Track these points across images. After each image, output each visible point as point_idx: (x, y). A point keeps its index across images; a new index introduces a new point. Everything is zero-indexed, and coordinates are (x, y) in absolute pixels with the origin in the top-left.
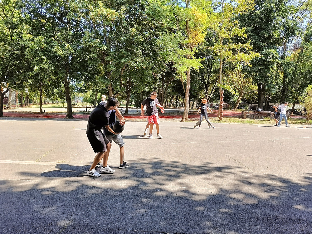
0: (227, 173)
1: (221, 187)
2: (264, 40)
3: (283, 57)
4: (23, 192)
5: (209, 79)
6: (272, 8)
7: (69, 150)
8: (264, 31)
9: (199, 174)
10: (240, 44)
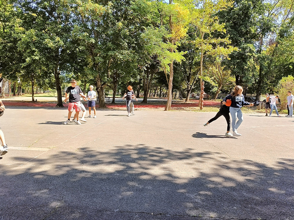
0: (207, 159)
1: (201, 171)
2: (242, 35)
3: (259, 52)
4: (16, 176)
5: (190, 71)
6: (250, 6)
7: (60, 136)
8: (242, 27)
9: (181, 159)
10: (220, 38)
